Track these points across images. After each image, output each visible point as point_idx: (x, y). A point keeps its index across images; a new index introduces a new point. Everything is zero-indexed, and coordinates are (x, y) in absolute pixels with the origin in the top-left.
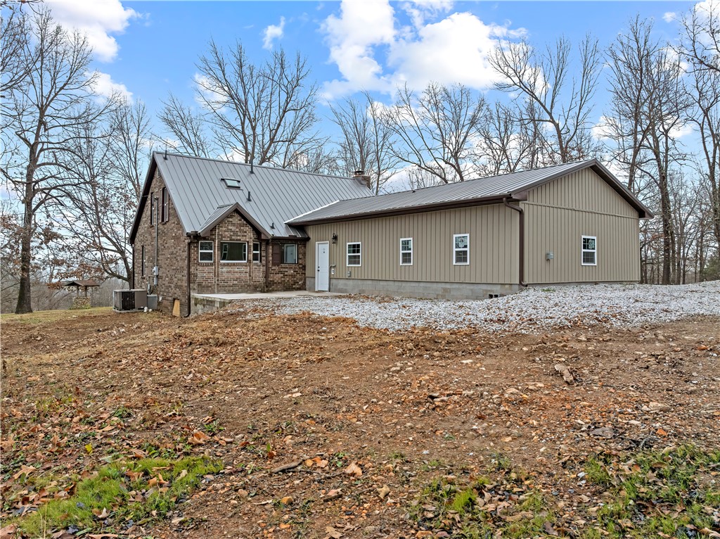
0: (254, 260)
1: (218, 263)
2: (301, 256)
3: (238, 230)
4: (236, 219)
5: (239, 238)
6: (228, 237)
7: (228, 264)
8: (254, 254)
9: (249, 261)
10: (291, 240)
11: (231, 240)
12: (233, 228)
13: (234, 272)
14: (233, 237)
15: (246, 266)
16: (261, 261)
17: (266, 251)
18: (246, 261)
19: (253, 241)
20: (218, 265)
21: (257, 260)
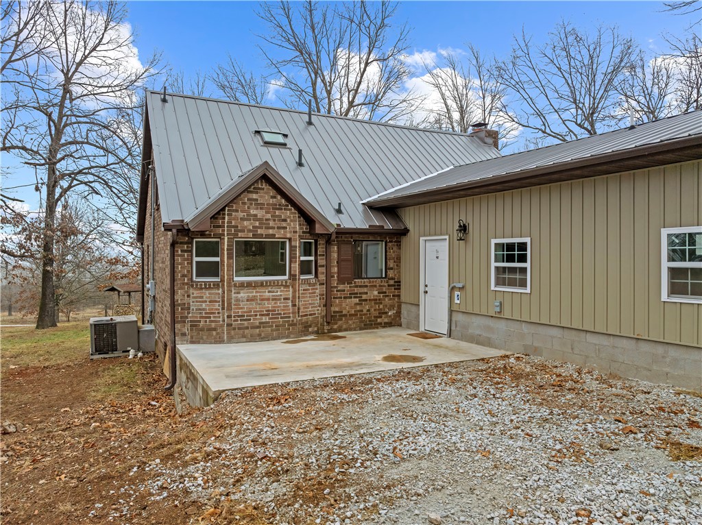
0: (302, 273)
1: (229, 283)
2: (391, 264)
3: (269, 216)
4: (266, 195)
5: (271, 232)
6: (249, 231)
7: (249, 285)
8: (302, 262)
9: (293, 277)
10: (373, 234)
11: (254, 236)
12: (260, 213)
13: (262, 300)
14: (259, 231)
15: (286, 286)
16: (316, 276)
17: (327, 255)
18: (286, 277)
19: (301, 237)
20: (229, 286)
21: (309, 273)
